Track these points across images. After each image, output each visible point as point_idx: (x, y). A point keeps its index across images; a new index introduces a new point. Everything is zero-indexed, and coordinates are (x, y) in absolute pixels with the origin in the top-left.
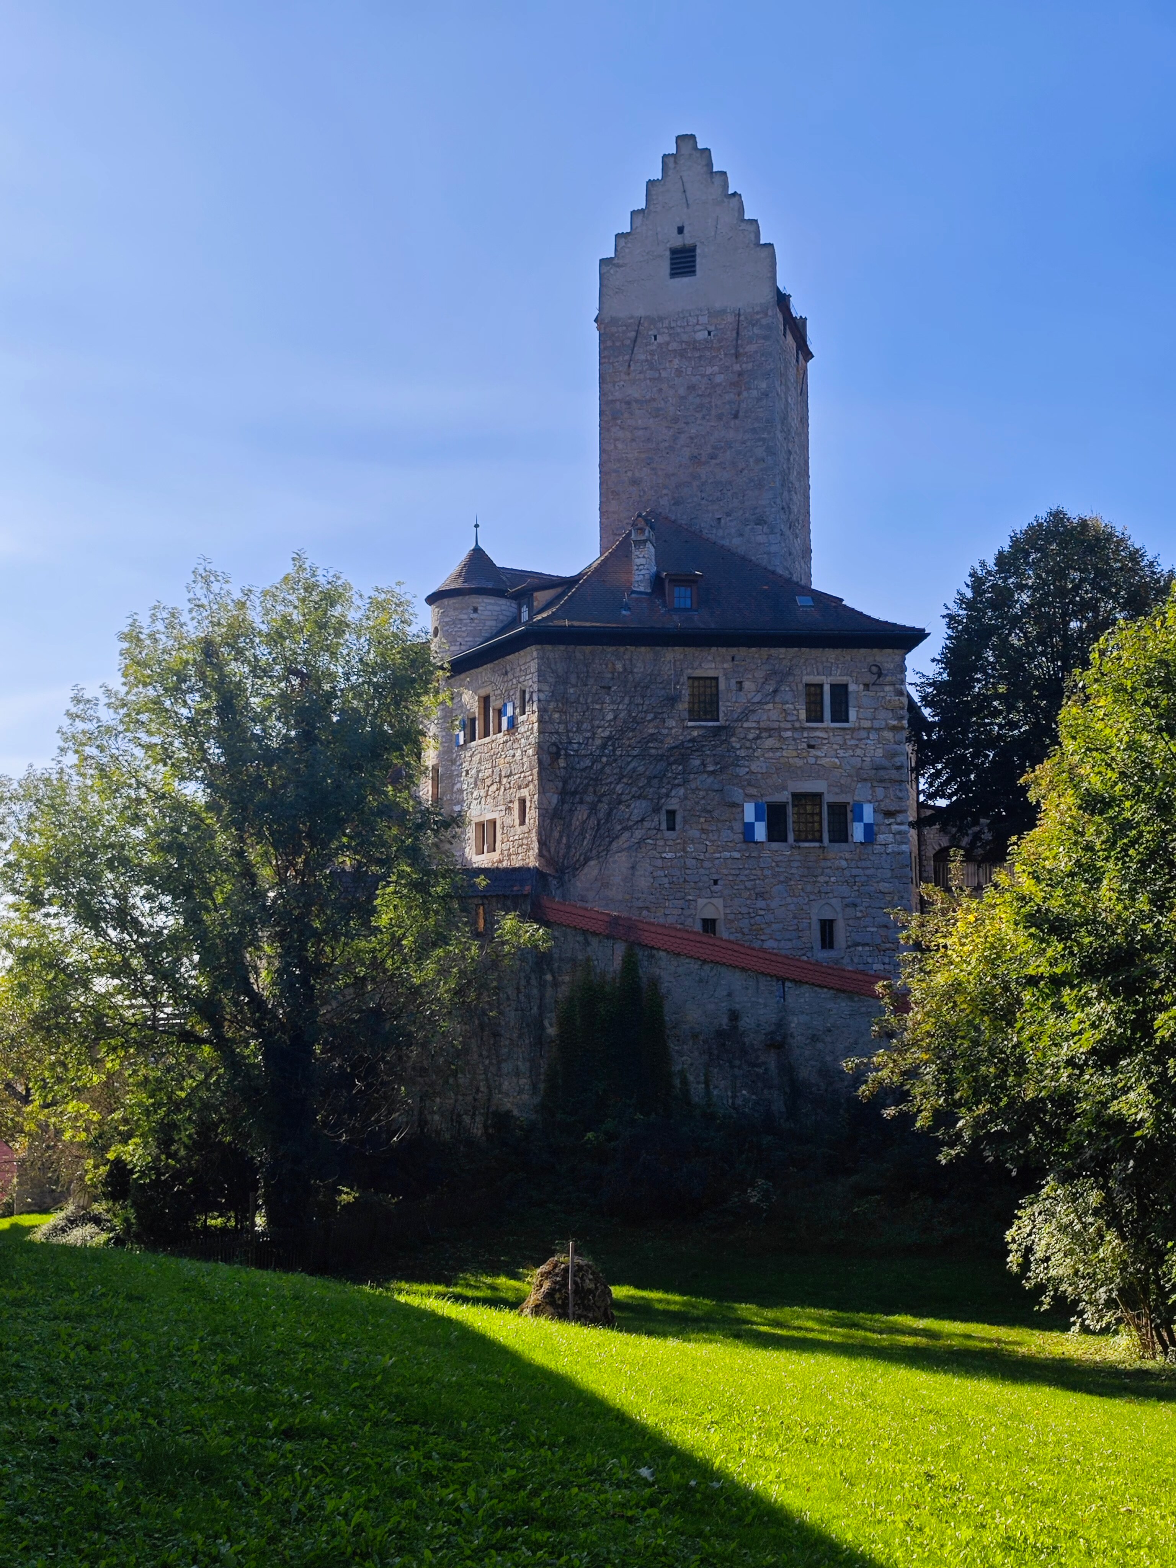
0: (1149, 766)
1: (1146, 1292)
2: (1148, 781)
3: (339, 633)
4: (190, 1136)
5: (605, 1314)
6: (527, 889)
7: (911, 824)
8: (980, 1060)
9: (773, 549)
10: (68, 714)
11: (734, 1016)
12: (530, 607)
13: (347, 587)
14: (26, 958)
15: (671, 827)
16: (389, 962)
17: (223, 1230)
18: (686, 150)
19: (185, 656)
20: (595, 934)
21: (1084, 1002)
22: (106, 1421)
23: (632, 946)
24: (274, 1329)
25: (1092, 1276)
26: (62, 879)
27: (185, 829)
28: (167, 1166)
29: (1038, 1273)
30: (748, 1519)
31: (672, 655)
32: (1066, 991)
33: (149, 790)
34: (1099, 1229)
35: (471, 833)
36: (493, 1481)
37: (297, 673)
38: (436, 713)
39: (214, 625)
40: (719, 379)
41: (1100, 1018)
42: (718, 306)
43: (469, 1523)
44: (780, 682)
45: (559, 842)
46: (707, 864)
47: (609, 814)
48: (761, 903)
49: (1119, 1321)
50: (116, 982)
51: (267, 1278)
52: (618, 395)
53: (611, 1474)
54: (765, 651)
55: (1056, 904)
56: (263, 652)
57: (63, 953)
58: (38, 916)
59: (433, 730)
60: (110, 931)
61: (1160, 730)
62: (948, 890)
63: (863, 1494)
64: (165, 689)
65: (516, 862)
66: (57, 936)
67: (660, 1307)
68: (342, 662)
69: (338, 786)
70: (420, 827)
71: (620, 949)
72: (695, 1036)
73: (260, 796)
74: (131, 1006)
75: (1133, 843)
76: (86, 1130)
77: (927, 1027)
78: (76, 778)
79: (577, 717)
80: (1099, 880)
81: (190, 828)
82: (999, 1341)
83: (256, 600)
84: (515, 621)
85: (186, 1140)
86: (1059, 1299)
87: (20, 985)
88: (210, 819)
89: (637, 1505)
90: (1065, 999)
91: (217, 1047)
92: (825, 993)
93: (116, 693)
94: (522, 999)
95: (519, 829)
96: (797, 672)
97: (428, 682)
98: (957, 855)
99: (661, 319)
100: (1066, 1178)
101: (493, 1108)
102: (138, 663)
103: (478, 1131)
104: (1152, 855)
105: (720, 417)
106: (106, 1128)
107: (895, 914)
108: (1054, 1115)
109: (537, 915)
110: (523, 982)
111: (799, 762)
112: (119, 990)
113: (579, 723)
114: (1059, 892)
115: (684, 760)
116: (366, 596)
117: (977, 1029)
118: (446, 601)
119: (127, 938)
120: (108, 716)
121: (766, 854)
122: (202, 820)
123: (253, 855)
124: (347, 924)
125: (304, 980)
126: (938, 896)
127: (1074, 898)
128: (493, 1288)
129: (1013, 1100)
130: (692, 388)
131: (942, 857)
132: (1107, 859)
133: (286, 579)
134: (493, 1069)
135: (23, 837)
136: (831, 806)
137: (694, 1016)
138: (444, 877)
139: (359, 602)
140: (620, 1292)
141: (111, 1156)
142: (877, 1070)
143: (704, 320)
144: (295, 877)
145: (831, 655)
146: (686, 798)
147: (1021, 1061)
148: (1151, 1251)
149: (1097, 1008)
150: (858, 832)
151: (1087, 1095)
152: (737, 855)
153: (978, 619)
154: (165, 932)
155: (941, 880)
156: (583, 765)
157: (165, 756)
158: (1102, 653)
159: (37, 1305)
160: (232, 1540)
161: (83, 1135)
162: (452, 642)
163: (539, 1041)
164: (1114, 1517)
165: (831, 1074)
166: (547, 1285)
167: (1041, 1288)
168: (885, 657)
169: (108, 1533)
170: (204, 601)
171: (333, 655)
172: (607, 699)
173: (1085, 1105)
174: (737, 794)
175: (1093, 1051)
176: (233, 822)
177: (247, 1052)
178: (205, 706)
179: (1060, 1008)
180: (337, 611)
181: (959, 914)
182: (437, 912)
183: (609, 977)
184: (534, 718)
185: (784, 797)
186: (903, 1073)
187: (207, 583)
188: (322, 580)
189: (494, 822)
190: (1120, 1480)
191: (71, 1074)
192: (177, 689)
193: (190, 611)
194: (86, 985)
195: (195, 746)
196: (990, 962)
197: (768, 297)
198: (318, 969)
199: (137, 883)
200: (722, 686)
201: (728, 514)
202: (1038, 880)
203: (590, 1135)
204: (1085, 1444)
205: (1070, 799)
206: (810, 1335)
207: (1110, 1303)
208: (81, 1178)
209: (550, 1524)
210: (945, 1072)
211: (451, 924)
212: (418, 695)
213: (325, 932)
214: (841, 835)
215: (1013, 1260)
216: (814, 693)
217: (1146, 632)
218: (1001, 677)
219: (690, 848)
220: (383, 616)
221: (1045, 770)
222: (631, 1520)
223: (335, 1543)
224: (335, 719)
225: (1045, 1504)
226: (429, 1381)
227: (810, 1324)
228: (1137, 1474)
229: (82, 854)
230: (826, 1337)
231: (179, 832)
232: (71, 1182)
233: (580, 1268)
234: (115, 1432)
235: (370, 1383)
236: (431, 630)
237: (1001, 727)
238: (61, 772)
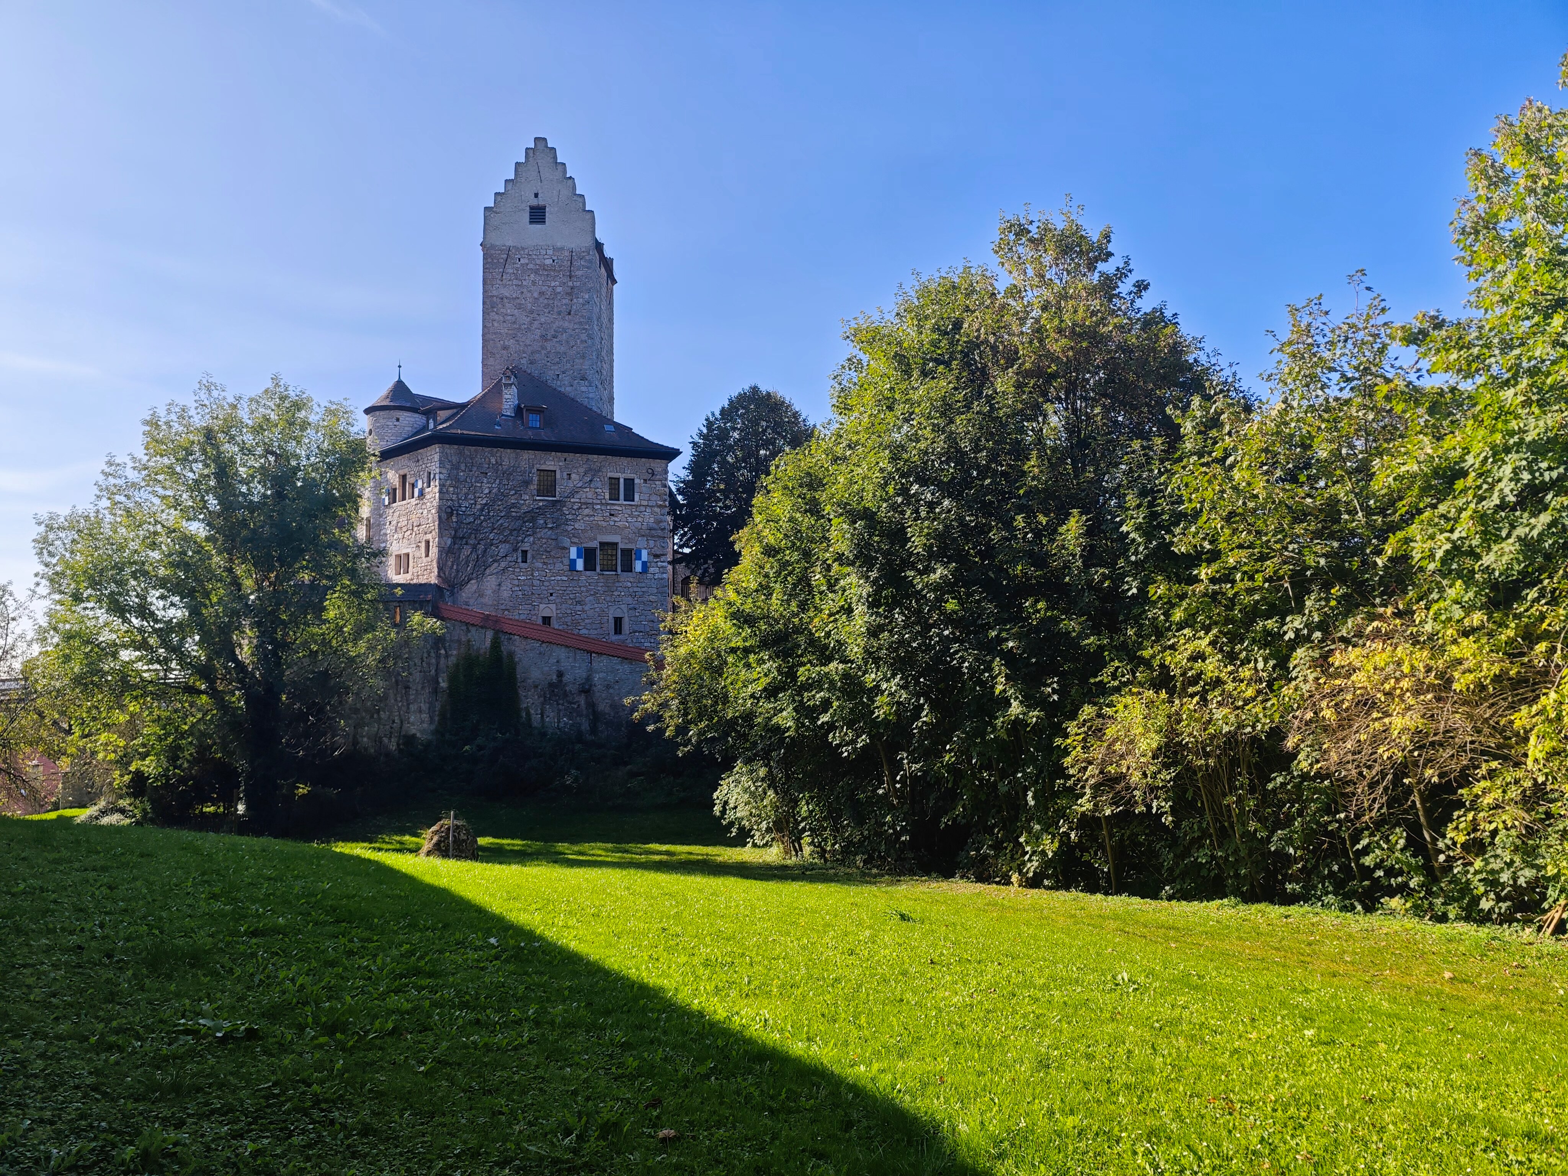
0: (799, 531)
1: (788, 822)
2: (799, 540)
3: (303, 428)
4: (191, 755)
5: (473, 854)
6: (429, 597)
7: (669, 563)
8: (703, 696)
9: (591, 395)
10: (103, 472)
11: (560, 674)
12: (435, 421)
13: (310, 399)
14: (69, 637)
15: (524, 561)
16: (334, 641)
17: (215, 814)
18: (541, 146)
19: (191, 438)
20: (473, 625)
21: (761, 662)
22: (121, 934)
23: (497, 632)
24: (247, 870)
25: (759, 816)
26: (96, 584)
27: (190, 553)
28: (174, 774)
29: (730, 815)
30: (555, 963)
31: (527, 455)
32: (752, 656)
33: (163, 526)
34: (764, 789)
35: (392, 561)
36: (395, 952)
37: (273, 453)
38: (370, 484)
39: (213, 418)
40: (559, 289)
41: (769, 671)
42: (559, 245)
43: (377, 978)
44: (594, 475)
45: (452, 568)
46: (546, 584)
47: (485, 551)
48: (579, 608)
49: (773, 839)
50: (138, 653)
51: (246, 842)
52: (495, 293)
53: (471, 943)
54: (585, 456)
55: (748, 607)
56: (249, 438)
57: (98, 634)
58: (78, 609)
59: (367, 494)
60: (133, 620)
61: (806, 511)
62: (690, 600)
63: (625, 943)
64: (177, 460)
65: (423, 580)
66: (93, 622)
67: (508, 848)
68: (305, 447)
69: (300, 528)
70: (356, 556)
71: (490, 635)
72: (536, 687)
73: (244, 533)
74: (149, 670)
75: (790, 574)
76: (115, 752)
77: (674, 678)
78: (108, 516)
79: (465, 490)
80: (771, 594)
81: (194, 552)
82: (707, 855)
83: (244, 404)
84: (425, 428)
85: (188, 757)
86: (741, 829)
87: (64, 655)
88: (209, 547)
89: (487, 960)
90: (751, 660)
91: (211, 696)
92: (615, 660)
93: (140, 461)
94: (424, 664)
95: (425, 560)
96: (604, 470)
97: (364, 463)
98: (695, 580)
99: (523, 249)
100: (748, 761)
101: (403, 733)
102: (157, 441)
103: (393, 746)
104: (800, 580)
105: (559, 313)
106: (129, 750)
107: (659, 613)
108: (742, 726)
109: (435, 613)
110: (425, 655)
111: (604, 524)
112: (140, 659)
113: (466, 495)
114: (750, 600)
115: (533, 520)
116: (322, 406)
117: (702, 679)
118: (377, 413)
119: (146, 624)
120: (133, 476)
121: (583, 578)
122: (203, 548)
123: (239, 571)
124: (305, 617)
125: (274, 652)
126: (683, 603)
127: (758, 604)
128: (401, 843)
129: (720, 718)
130: (542, 293)
131: (686, 581)
132: (775, 582)
133: (266, 391)
134: (404, 709)
135: (68, 555)
136: (622, 550)
137: (535, 675)
138: (372, 588)
139: (318, 410)
140: (482, 841)
141: (132, 768)
142: (644, 703)
143: (550, 252)
144: (269, 586)
145: (624, 461)
146: (534, 543)
147: (726, 696)
148: (791, 800)
149: (768, 665)
150: (638, 566)
151: (761, 713)
152: (565, 578)
153: (710, 446)
154: (175, 621)
155: (685, 594)
156: (468, 521)
157: (177, 504)
158: (777, 467)
159: (71, 862)
160: (211, 1002)
161: (113, 756)
162: (382, 439)
163: (436, 691)
164: (766, 944)
165: (617, 707)
166: (436, 838)
167: (731, 824)
168: (656, 464)
169: (119, 1004)
170: (207, 402)
171: (298, 443)
172: (485, 480)
173: (760, 720)
174: (566, 542)
175: (765, 690)
176: (225, 550)
177: (234, 699)
178: (206, 472)
179: (748, 666)
180: (302, 414)
181: (694, 613)
182: (368, 611)
183: (482, 651)
184: (437, 490)
185: (595, 544)
186: (660, 705)
187: (209, 390)
188: (292, 394)
189: (408, 555)
190: (769, 924)
191: (104, 715)
192: (185, 459)
193: (196, 408)
194: (115, 655)
195: (199, 498)
196: (711, 640)
197: (588, 243)
198: (284, 645)
199: (154, 587)
200: (558, 476)
201: (564, 373)
202: (738, 593)
203: (467, 747)
204: (751, 906)
205: (757, 548)
206: (599, 859)
207: (769, 830)
208: (111, 784)
209: (430, 975)
210: (683, 703)
211: (377, 618)
212: (357, 472)
213: (290, 622)
214: (628, 567)
215: (717, 809)
216: (614, 483)
217: (800, 457)
218: (722, 480)
219: (536, 574)
220: (334, 419)
221: (744, 533)
222: (482, 969)
223: (285, 997)
224: (299, 484)
225: (728, 940)
226: (354, 896)
227: (600, 852)
228: (779, 919)
229: (113, 568)
230: (609, 859)
231: (185, 555)
232: (102, 787)
233: (458, 827)
234: (128, 939)
235: (313, 899)
236: (367, 430)
237: (721, 508)
238: (98, 511)
